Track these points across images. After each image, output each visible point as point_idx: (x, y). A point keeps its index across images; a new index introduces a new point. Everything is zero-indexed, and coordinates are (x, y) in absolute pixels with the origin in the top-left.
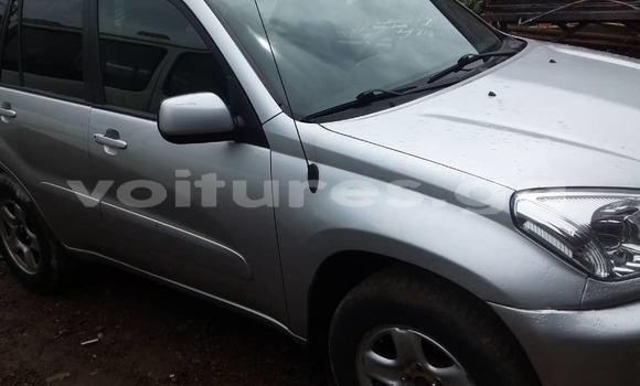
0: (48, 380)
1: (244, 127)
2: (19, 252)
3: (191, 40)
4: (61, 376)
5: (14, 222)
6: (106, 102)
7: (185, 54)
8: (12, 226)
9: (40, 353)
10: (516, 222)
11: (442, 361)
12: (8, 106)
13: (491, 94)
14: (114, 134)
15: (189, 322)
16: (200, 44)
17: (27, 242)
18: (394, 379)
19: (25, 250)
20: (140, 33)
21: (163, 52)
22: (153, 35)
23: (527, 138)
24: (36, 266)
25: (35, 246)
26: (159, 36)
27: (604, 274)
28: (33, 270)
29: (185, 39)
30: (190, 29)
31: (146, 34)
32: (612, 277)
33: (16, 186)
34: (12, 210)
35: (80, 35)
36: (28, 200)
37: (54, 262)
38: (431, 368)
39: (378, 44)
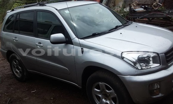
0: (24, 99)
1: (68, 41)
2: (17, 72)
3: (57, 23)
4: (27, 98)
5: (16, 65)
6: (38, 37)
7: (56, 26)
8: (15, 66)
9: (22, 94)
10: (122, 58)
11: (109, 89)
12: (16, 38)
13: (121, 33)
14: (40, 43)
15: (56, 87)
16: (59, 24)
17: (19, 70)
18: (100, 95)
19: (18, 71)
20: (45, 21)
21: (51, 26)
22: (48, 22)
23: (126, 42)
24: (21, 75)
25: (21, 70)
26: (50, 22)
27: (140, 69)
28: (20, 76)
29: (56, 23)
30: (57, 21)
31: (47, 22)
32: (142, 69)
33: (17, 56)
34: (15, 62)
35: (33, 22)
36: (19, 59)
37: (25, 74)
38: (107, 91)
39: (99, 24)
